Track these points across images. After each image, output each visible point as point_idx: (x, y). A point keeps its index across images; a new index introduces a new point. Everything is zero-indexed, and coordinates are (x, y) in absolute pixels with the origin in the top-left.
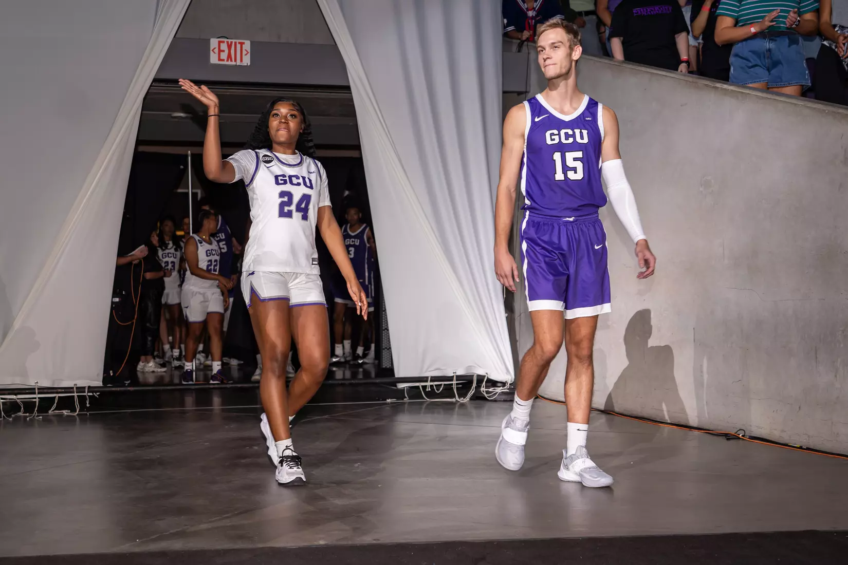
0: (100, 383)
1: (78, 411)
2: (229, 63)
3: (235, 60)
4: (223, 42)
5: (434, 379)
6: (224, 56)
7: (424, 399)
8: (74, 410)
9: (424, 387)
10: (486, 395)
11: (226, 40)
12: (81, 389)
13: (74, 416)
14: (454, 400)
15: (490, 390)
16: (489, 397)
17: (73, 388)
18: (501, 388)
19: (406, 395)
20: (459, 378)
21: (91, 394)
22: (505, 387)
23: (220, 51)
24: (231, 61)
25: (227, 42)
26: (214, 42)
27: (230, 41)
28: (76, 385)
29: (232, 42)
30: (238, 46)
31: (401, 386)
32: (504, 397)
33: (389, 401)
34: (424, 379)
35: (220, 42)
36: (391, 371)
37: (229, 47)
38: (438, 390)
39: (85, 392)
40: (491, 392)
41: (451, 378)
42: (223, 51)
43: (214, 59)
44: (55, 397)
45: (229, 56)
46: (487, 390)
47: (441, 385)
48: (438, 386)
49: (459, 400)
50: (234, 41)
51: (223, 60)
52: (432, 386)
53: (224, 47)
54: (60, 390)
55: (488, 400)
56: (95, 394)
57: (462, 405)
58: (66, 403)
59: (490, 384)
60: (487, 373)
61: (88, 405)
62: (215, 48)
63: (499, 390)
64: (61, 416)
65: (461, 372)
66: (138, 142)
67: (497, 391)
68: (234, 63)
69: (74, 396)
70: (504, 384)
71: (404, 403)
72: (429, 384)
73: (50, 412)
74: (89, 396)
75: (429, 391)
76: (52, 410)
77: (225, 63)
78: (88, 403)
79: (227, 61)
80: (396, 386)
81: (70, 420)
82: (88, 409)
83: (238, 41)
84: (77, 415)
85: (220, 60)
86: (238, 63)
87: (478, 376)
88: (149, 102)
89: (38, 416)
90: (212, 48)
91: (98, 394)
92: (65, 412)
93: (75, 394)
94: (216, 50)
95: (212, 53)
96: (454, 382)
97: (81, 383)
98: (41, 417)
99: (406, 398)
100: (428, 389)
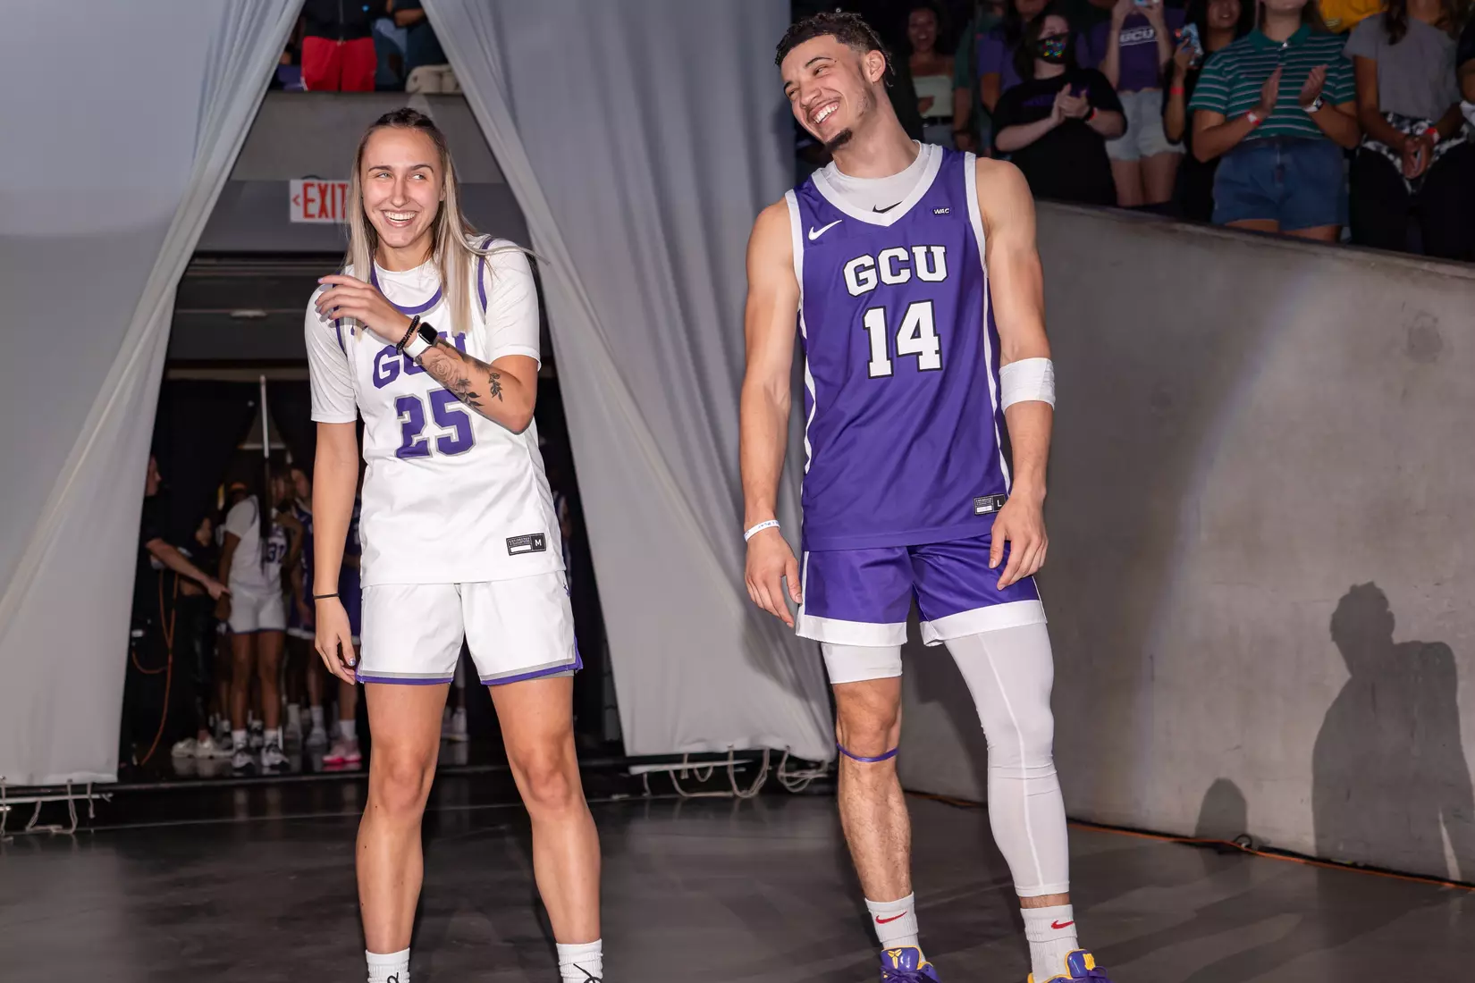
0: (111, 776)
1: (74, 825)
2: (323, 220)
3: (334, 215)
4: (312, 185)
5: (694, 757)
6: (314, 208)
7: (677, 792)
8: (67, 825)
9: (677, 773)
10: (787, 785)
11: (316, 182)
12: (79, 788)
13: (68, 836)
14: (729, 794)
15: (795, 775)
16: (794, 787)
17: (65, 786)
18: (814, 771)
19: (646, 786)
20: (738, 754)
21: (96, 796)
22: (821, 770)
23: (307, 201)
24: (327, 216)
25: (319, 186)
26: (296, 187)
27: (323, 183)
28: (70, 781)
29: (326, 186)
30: (338, 192)
31: (637, 770)
32: (817, 788)
33: (616, 797)
34: (677, 758)
35: (306, 187)
36: (619, 745)
37: (323, 193)
38: (703, 777)
39: (85, 793)
40: (796, 779)
41: (724, 756)
42: (313, 201)
43: (296, 215)
44: (34, 804)
45: (323, 210)
46: (789, 775)
47: (706, 769)
48: (703, 771)
49: (738, 793)
50: (330, 182)
51: (312, 216)
52: (690, 771)
53: (314, 193)
54: (43, 791)
55: (790, 793)
56: (104, 796)
57: (746, 803)
58: (55, 812)
59: (793, 765)
60: (788, 747)
61: (92, 815)
62: (297, 197)
63: (811, 775)
64: (47, 834)
65: (741, 744)
66: (170, 363)
67: (805, 777)
68: (330, 220)
69: (66, 801)
70: (818, 765)
71: (643, 802)
72: (685, 766)
73: (28, 829)
74: (94, 800)
75: (685, 780)
76: (31, 824)
77: (316, 220)
78: (91, 811)
79: (320, 216)
80: (627, 771)
81: (62, 841)
82: (94, 822)
83: (337, 182)
84: (75, 833)
85: (307, 215)
86: (339, 220)
87: (772, 751)
88: (187, 293)
89: (6, 836)
90: (292, 196)
91: (110, 795)
92: (54, 829)
93: (70, 797)
94: (301, 200)
95: (293, 205)
96: (730, 763)
97: (78, 778)
98: (11, 838)
99: (645, 791)
100: (685, 776)
